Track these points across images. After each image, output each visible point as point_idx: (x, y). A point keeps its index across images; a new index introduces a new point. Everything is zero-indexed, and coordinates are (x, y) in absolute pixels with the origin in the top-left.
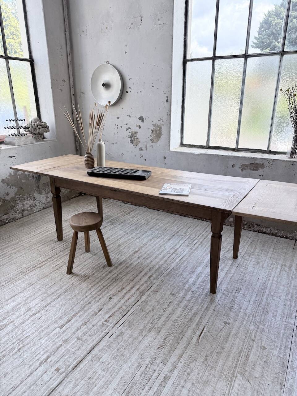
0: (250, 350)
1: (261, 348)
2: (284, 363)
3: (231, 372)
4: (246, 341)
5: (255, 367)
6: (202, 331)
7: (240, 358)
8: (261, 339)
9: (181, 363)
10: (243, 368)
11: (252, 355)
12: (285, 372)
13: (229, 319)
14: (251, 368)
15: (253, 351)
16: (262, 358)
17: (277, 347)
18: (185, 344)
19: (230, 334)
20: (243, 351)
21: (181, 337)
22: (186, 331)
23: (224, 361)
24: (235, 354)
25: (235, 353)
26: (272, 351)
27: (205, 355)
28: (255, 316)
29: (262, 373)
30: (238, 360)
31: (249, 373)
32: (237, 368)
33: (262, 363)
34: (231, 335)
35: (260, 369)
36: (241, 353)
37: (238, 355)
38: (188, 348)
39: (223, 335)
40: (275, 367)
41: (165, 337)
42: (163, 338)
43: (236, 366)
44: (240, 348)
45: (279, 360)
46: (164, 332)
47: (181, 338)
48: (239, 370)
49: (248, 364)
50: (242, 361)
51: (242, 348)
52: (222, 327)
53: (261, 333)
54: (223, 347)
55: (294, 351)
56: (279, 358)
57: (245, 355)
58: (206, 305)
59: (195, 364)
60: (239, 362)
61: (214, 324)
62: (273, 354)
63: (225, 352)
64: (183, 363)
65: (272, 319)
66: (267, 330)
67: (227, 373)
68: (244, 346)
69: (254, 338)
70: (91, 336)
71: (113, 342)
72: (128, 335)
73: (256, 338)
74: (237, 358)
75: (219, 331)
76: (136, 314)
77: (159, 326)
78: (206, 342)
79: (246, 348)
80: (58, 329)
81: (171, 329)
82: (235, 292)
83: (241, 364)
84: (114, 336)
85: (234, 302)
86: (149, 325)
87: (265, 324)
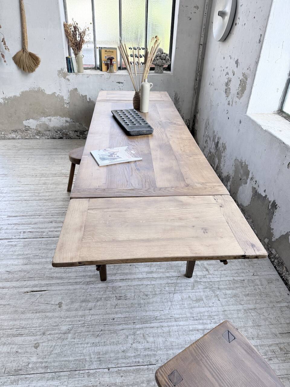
0: (28, 335)
1: (36, 344)
2: (20, 370)
4: (41, 328)
5: (7, 346)
6: (40, 290)
7: (16, 330)
8: (48, 341)
10: (2, 335)
11: (23, 338)
12: (9, 374)
13: (67, 305)
14: (4, 342)
15: (29, 338)
16: (22, 348)
17: (43, 359)
18: (18, 285)
19: (45, 312)
20: (24, 329)
21: (26, 279)
22: (34, 280)
23: (7, 319)
25: (20, 324)
26: (34, 355)
27: (10, 303)
28: (84, 326)
29: (1, 353)
30: (11, 329)
32: (2, 331)
33: (14, 350)
34: (43, 314)
35: (6, 350)
36: (22, 329)
37: (18, 327)
38: (15, 289)
39: (41, 307)
40: (12, 362)
41: (21, 270)
42: (20, 269)
43: (3, 329)
44: (28, 326)
45: (24, 364)
46: (28, 267)
47: (24, 280)
49: (9, 338)
50: (11, 332)
51: (29, 328)
52: (53, 303)
53: (59, 338)
54: (26, 312)
55: (44, 377)
56: (27, 364)
57: (20, 332)
58: (78, 280)
61: (53, 296)
62: (30, 358)
63: (19, 316)
65: (88, 343)
66: (66, 342)
68: (33, 329)
69: (48, 333)
70: (6, 233)
71: (4, 246)
72: (14, 250)
73: (49, 336)
74: (14, 327)
75: (45, 303)
76: (41, 243)
77: (33, 261)
78: (26, 298)
79: (31, 331)
80: (7, 216)
81: (33, 270)
82: (116, 297)
83: (7, 332)
84: (10, 243)
85: (98, 301)
86: (32, 255)
87: (76, 338)
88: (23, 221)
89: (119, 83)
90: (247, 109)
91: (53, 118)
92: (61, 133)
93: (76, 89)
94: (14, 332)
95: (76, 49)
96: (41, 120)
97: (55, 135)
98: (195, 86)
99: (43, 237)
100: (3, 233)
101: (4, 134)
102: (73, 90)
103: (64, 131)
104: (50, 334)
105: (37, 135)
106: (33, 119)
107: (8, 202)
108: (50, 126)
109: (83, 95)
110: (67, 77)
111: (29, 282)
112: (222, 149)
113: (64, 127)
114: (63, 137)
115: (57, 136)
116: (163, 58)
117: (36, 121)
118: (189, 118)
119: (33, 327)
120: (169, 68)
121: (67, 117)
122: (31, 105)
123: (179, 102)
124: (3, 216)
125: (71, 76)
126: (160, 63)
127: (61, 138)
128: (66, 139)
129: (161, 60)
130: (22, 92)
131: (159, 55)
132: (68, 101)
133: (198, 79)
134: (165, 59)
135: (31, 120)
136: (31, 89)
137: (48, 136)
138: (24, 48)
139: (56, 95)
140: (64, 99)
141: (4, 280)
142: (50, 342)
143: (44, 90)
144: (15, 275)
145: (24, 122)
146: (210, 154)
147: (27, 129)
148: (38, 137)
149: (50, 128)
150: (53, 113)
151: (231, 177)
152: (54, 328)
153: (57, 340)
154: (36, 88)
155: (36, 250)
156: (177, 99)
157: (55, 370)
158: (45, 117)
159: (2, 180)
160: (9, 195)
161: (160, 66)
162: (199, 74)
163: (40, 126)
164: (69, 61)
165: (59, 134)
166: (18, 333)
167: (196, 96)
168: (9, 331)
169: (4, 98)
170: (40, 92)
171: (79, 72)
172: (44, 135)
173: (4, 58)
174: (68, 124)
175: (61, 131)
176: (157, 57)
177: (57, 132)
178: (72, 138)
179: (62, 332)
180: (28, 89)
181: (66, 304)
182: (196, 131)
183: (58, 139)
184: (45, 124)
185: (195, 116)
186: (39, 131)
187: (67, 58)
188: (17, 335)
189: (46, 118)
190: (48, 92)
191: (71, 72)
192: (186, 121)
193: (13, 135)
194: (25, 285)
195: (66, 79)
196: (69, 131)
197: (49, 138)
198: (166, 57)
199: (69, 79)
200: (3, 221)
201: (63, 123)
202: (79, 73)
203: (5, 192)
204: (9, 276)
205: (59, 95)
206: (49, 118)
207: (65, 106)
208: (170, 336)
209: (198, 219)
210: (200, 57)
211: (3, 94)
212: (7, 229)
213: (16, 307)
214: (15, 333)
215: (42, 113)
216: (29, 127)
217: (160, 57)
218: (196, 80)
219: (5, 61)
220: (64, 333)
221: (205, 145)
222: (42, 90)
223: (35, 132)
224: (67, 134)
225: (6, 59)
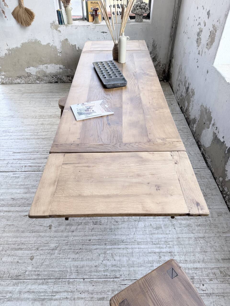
0: (26, 249)
1: (31, 257)
2: (20, 276)
3: (3, 243)
4: (35, 245)
5: (11, 257)
8: (40, 255)
9: (4, 213)
10: (8, 249)
11: (22, 252)
12: (12, 278)
14: (9, 254)
15: (27, 252)
16: (21, 259)
17: (36, 268)
18: (20, 210)
19: (39, 232)
20: (24, 245)
21: (26, 205)
23: (11, 236)
24: (19, 241)
25: (21, 240)
26: (30, 265)
27: (13, 224)
28: (67, 245)
29: (7, 262)
30: (14, 244)
31: (5, 254)
32: (7, 245)
33: (16, 260)
34: (38, 233)
35: (10, 260)
36: (22, 244)
37: (19, 243)
38: (17, 212)
39: (36, 228)
40: (14, 270)
41: (22, 198)
42: (22, 197)
43: (9, 244)
44: (26, 242)
45: (22, 272)
46: (28, 195)
47: (25, 206)
48: (5, 247)
49: (13, 251)
50: (14, 247)
51: (27, 244)
52: (45, 225)
53: (48, 253)
54: (25, 232)
55: (37, 282)
56: (25, 272)
57: (21, 247)
59: (4, 221)
60: (13, 245)
62: (27, 267)
63: (20, 235)
64: (4, 215)
65: (69, 258)
66: (53, 256)
67: (1, 241)
68: (30, 245)
69: (41, 249)
70: (11, 167)
71: (10, 177)
72: (18, 181)
73: (41, 251)
74: (17, 242)
75: (39, 225)
76: (38, 176)
77: (31, 191)
78: (26, 220)
79: (28, 246)
80: (12, 152)
81: (31, 198)
82: (93, 222)
83: (11, 246)
84: (15, 175)
85: (79, 225)
86: (30, 186)
87: (61, 254)
88: (25, 157)
89: (103, 32)
90: (214, 60)
91: (49, 66)
92: (56, 78)
93: (67, 40)
94: (16, 246)
95: (65, 2)
96: (40, 68)
97: (51, 80)
98: (171, 33)
99: (40, 170)
100: (10, 166)
101: (11, 80)
102: (64, 40)
103: (58, 76)
104: (42, 250)
105: (38, 80)
106: (33, 67)
107: (14, 140)
108: (47, 72)
109: (73, 44)
110: (59, 29)
111: (28, 207)
112: (191, 94)
113: (58, 73)
114: (58, 81)
115: (53, 80)
116: (142, 7)
117: (36, 68)
118: (165, 63)
119: (30, 244)
120: (148, 17)
121: (60, 64)
122: (30, 54)
123: (156, 48)
124: (9, 153)
125: (62, 28)
126: (140, 12)
127: (57, 82)
128: (61, 83)
129: (140, 10)
130: (23, 44)
131: (139, 5)
132: (61, 50)
133: (174, 27)
134: (144, 9)
135: (31, 68)
136: (29, 41)
137: (46, 81)
138: (20, 4)
139: (51, 45)
140: (57, 49)
141: (10, 205)
142: (42, 256)
143: (40, 41)
144: (18, 202)
145: (26, 69)
146: (181, 97)
147: (29, 75)
148: (38, 82)
149: (47, 74)
150: (48, 61)
151: (197, 120)
152: (45, 245)
153: (47, 254)
154: (34, 39)
155: (34, 181)
156: (155, 45)
157: (45, 278)
158: (42, 65)
159: (9, 121)
160: (14, 134)
161: (140, 15)
162: (175, 22)
163: (39, 72)
164: (59, 14)
165: (54, 79)
166: (19, 248)
167: (172, 42)
168: (13, 246)
169: (8, 49)
170: (37, 43)
171: (68, 23)
172: (43, 80)
173: (5, 14)
174: (61, 70)
175: (56, 76)
176: (137, 6)
177: (53, 77)
178: (65, 82)
179: (51, 249)
180: (27, 41)
181: (55, 226)
182: (171, 74)
183: (55, 83)
184: (42, 71)
185: (171, 61)
186: (39, 77)
187: (58, 11)
188: (18, 249)
189: (44, 66)
190: (44, 43)
191: (62, 24)
192: (163, 66)
193: (19, 81)
194: (25, 210)
195: (57, 31)
196: (62, 77)
197: (47, 82)
198: (145, 6)
199: (60, 30)
200: (10, 157)
201: (57, 69)
202: (69, 25)
203: (11, 131)
204: (13, 202)
205: (53, 45)
206: (46, 65)
207: (59, 55)
208: (133, 256)
209: (153, 176)
210: (177, 6)
211: (7, 45)
212: (12, 163)
213: (18, 227)
214: (17, 248)
215: (39, 61)
216: (30, 73)
217: (140, 6)
218: (173, 28)
219: (6, 17)
220: (52, 250)
221: (178, 88)
222: (38, 41)
223: (35, 78)
224: (61, 79)
225: (6, 15)
